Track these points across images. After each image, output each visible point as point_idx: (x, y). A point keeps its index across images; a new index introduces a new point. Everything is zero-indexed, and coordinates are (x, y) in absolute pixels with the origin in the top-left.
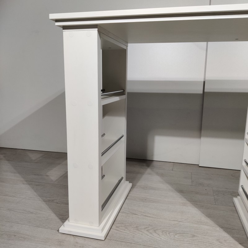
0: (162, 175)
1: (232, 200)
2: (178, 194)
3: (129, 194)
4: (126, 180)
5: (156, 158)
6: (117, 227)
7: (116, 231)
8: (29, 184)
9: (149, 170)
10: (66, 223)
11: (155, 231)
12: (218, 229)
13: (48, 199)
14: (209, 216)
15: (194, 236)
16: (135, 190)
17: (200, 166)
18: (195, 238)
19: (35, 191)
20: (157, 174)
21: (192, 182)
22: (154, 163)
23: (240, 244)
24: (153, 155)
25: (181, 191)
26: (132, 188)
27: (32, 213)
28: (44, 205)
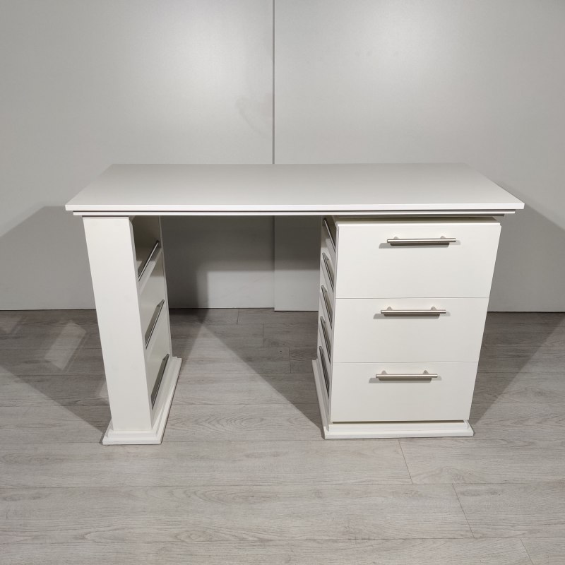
0: (222, 335)
1: (311, 363)
2: (245, 364)
3: (181, 376)
4: (174, 355)
5: (212, 304)
6: (172, 425)
7: (172, 430)
8: (28, 381)
9: (203, 329)
10: (110, 432)
11: (218, 422)
12: (290, 406)
13: (67, 400)
14: (281, 390)
15: (262, 420)
16: (187, 366)
17: (275, 310)
18: (263, 422)
19: (42, 392)
20: (216, 334)
21: (264, 340)
22: (211, 314)
23: (311, 420)
24: (206, 300)
25: (248, 359)
26: (183, 364)
27: (54, 426)
28: (65, 412)
